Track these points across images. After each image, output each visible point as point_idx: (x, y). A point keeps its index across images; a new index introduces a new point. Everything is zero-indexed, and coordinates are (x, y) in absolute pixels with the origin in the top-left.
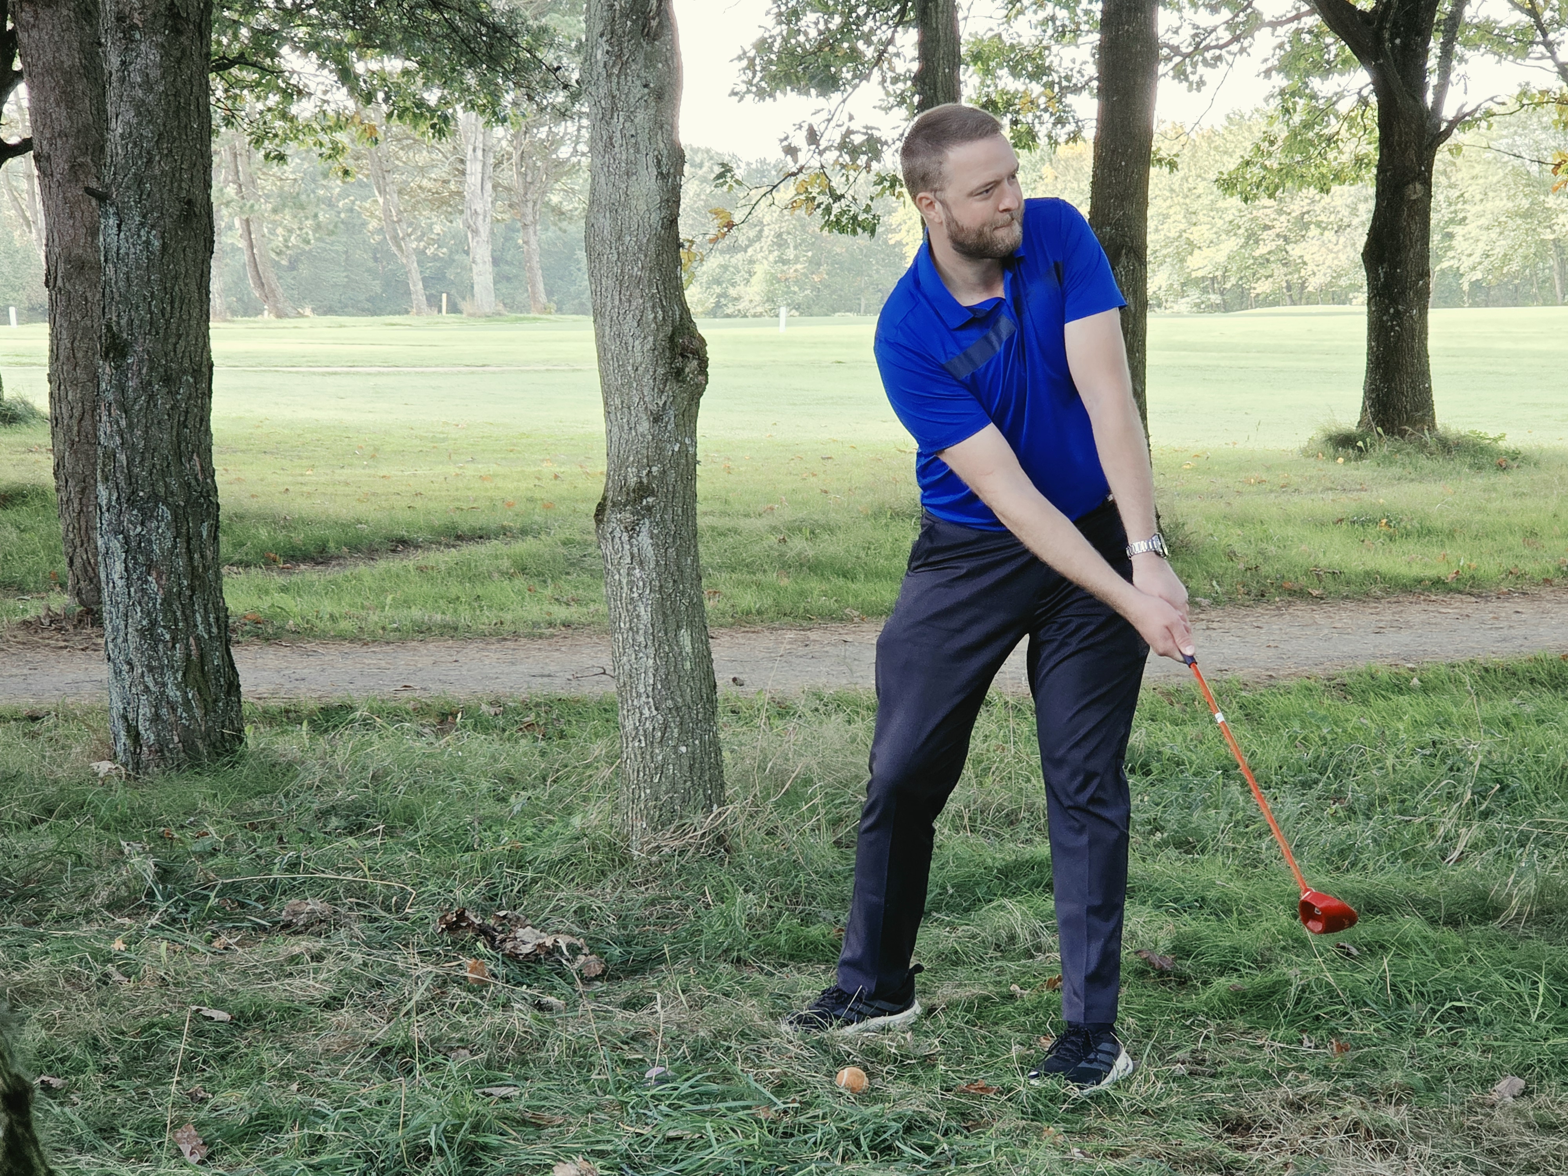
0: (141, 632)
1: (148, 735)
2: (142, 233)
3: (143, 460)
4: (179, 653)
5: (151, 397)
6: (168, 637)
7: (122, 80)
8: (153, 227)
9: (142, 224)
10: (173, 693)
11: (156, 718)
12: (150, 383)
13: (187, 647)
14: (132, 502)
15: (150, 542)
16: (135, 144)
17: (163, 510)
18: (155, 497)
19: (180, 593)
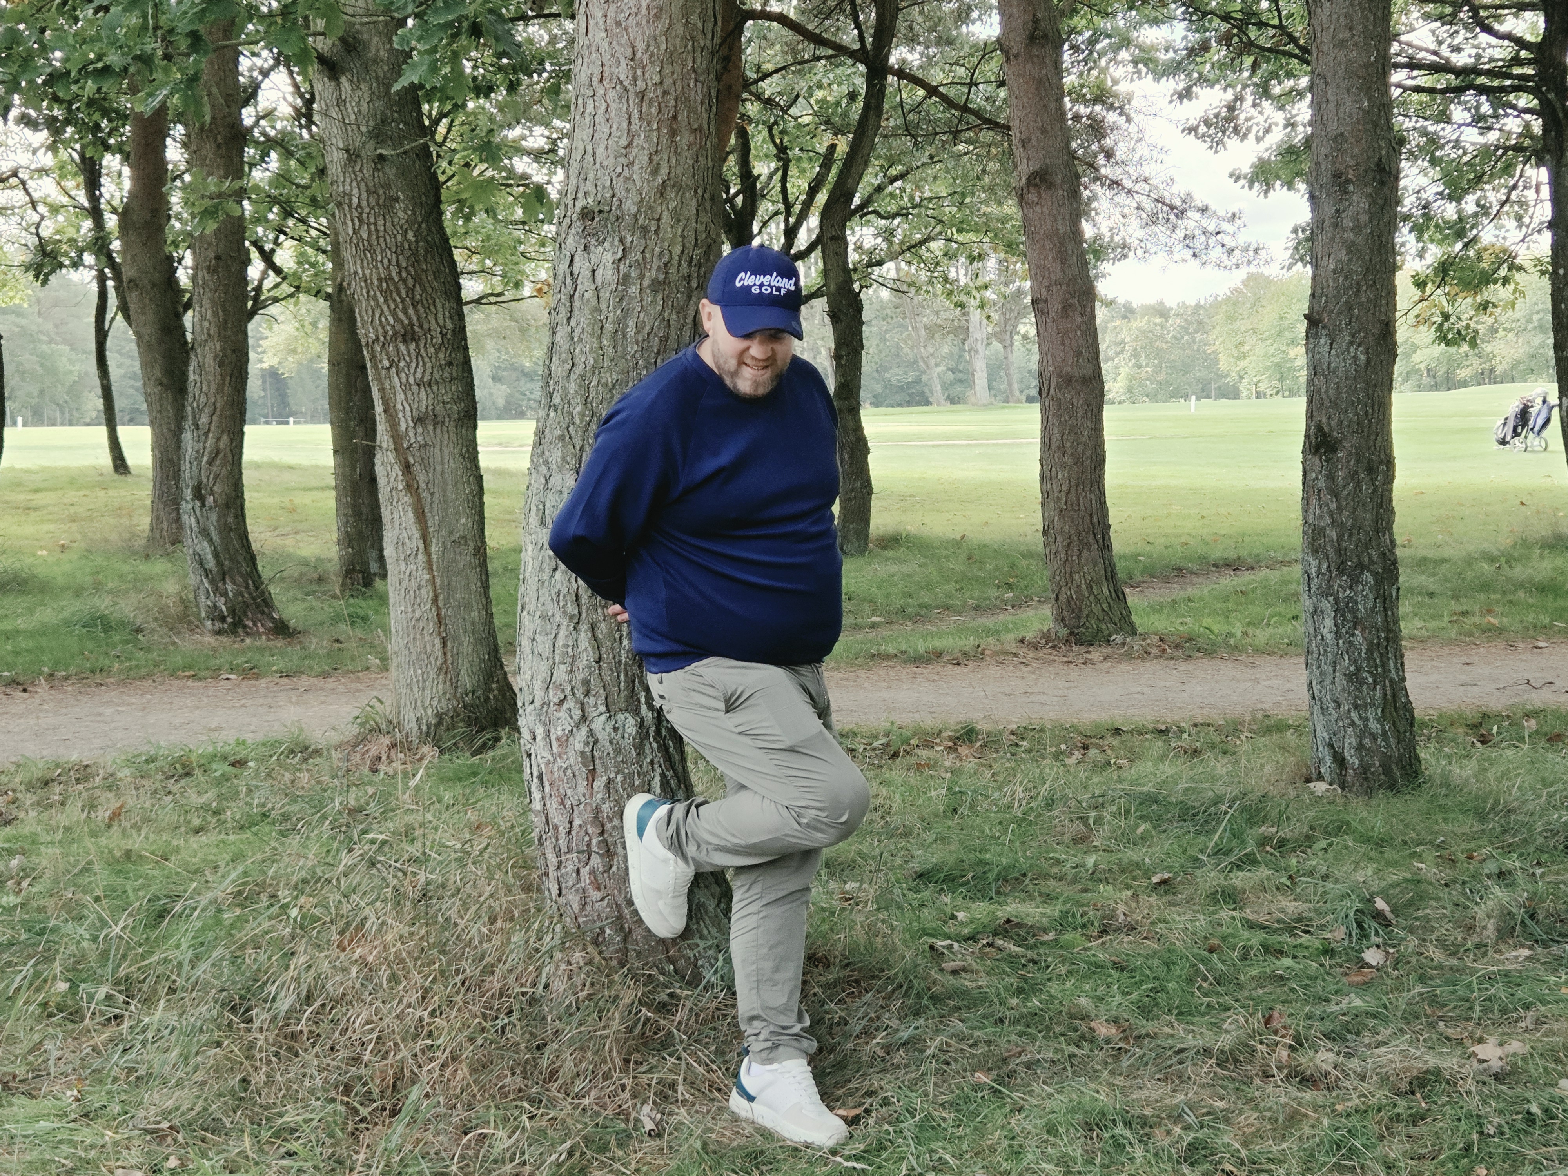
0: (1349, 677)
1: (1353, 760)
2: (1352, 349)
3: (1351, 535)
4: (1378, 694)
5: (1358, 484)
6: (1371, 680)
7: (1335, 225)
8: (1359, 345)
9: (1351, 343)
10: (1374, 726)
11: (1360, 747)
12: (1356, 472)
13: (1384, 687)
14: (1341, 569)
15: (1356, 602)
16: (1346, 277)
17: (1368, 577)
18: (1361, 567)
19: (1379, 644)
